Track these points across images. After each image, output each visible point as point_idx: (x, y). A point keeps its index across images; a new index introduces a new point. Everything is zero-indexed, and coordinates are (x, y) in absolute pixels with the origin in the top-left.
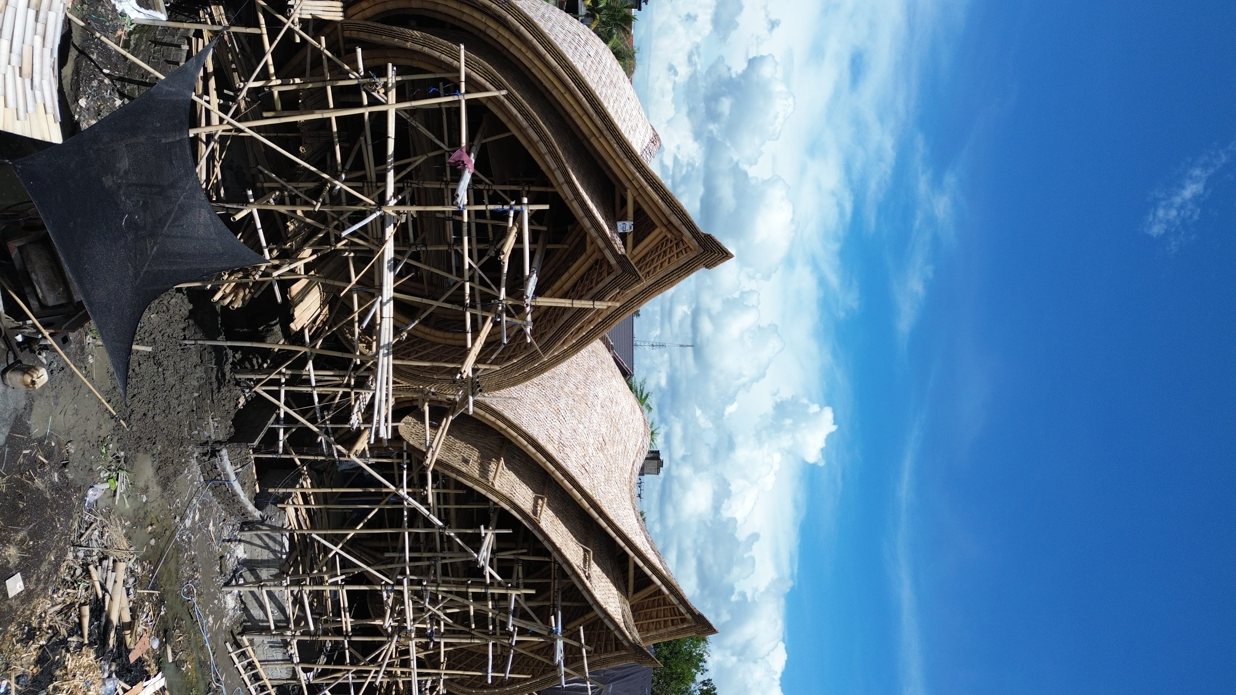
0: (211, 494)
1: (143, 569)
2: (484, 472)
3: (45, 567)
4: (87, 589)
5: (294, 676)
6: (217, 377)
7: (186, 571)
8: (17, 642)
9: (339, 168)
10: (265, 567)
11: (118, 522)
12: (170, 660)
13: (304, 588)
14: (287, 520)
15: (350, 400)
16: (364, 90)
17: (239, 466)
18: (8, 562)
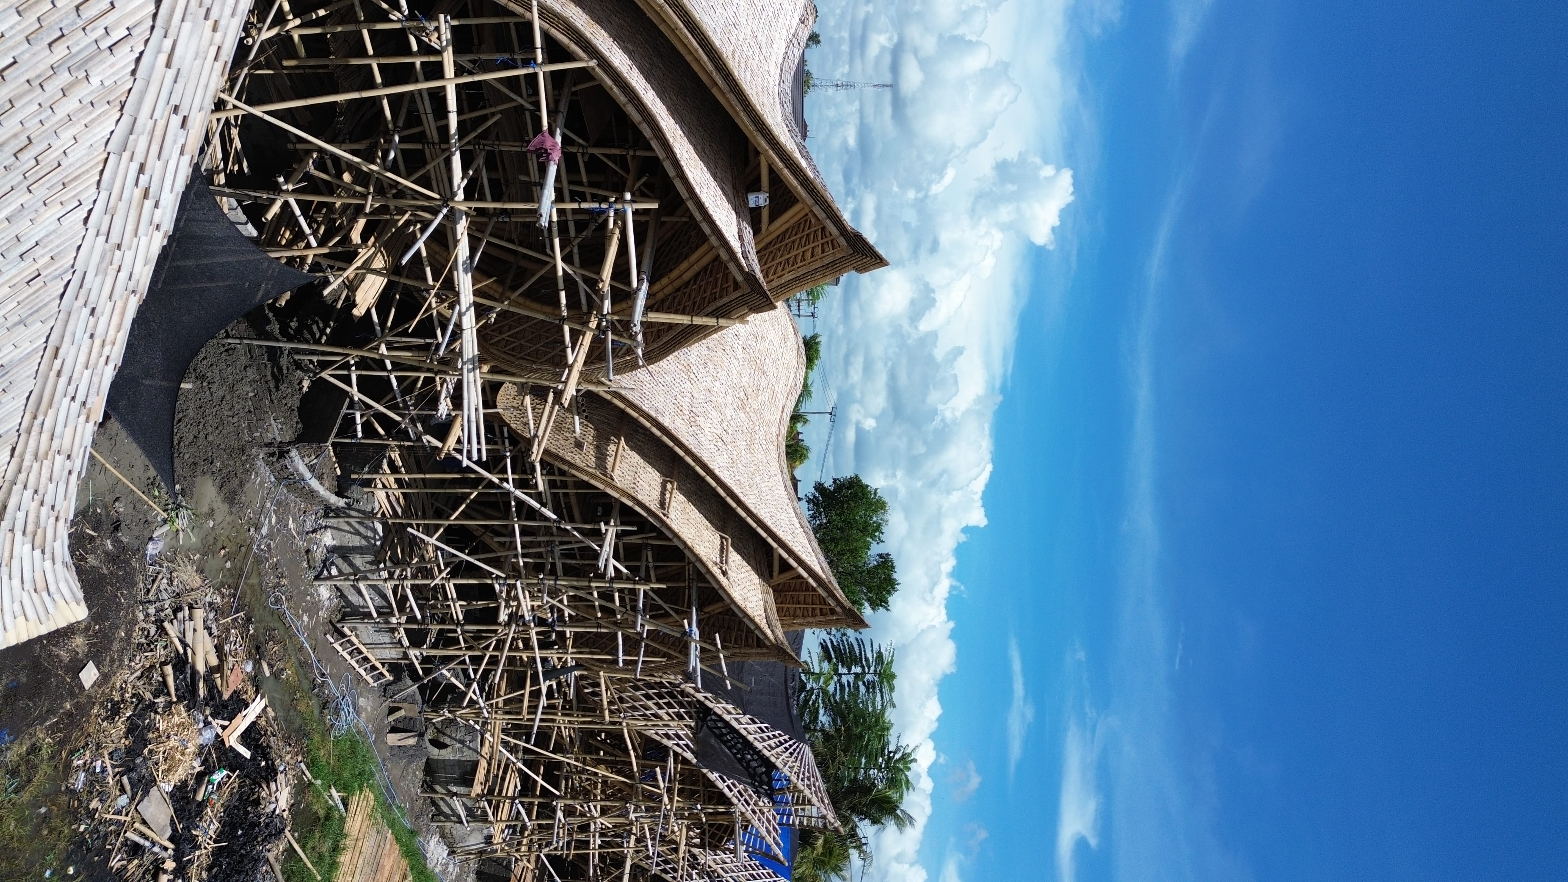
0: (285, 490)
1: (223, 597)
2: (601, 457)
3: (116, 646)
4: (165, 647)
5: (405, 656)
6: (273, 374)
7: (272, 580)
8: (103, 721)
9: (390, 126)
10: (358, 554)
11: (186, 560)
12: (267, 674)
13: (405, 582)
14: (376, 503)
15: (435, 386)
16: (411, 34)
17: (313, 457)
18: (77, 653)
